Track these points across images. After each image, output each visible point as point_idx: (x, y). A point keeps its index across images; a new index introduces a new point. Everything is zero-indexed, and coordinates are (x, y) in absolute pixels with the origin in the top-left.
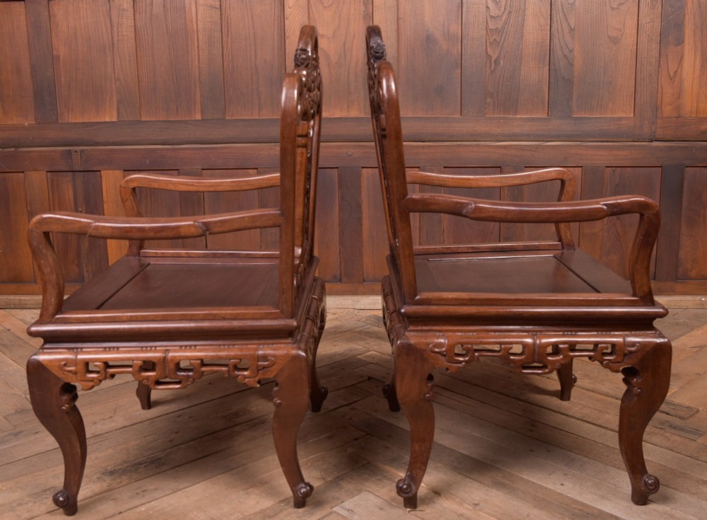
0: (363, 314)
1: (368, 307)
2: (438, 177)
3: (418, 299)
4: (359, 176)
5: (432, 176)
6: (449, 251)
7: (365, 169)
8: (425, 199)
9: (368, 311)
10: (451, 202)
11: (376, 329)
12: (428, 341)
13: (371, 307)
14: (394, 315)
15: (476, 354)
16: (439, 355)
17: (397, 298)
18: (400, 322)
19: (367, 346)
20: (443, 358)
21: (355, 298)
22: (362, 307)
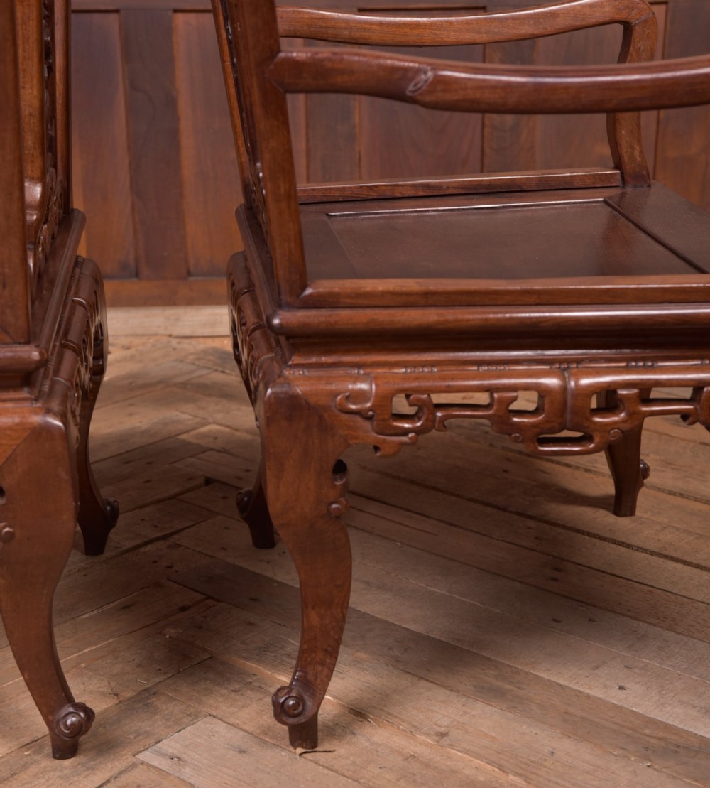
0: (188, 346)
1: (199, 332)
2: (347, 21)
3: (311, 295)
4: (168, 32)
5: (332, 19)
6: (374, 195)
7: (180, 18)
8: (322, 61)
9: (201, 340)
10: (380, 66)
11: (218, 377)
12: (333, 387)
13: (208, 332)
14: (257, 334)
15: (439, 414)
16: (358, 419)
17: (264, 296)
18: (270, 349)
19: (201, 413)
20: (367, 425)
21: (171, 312)
22: (187, 332)
